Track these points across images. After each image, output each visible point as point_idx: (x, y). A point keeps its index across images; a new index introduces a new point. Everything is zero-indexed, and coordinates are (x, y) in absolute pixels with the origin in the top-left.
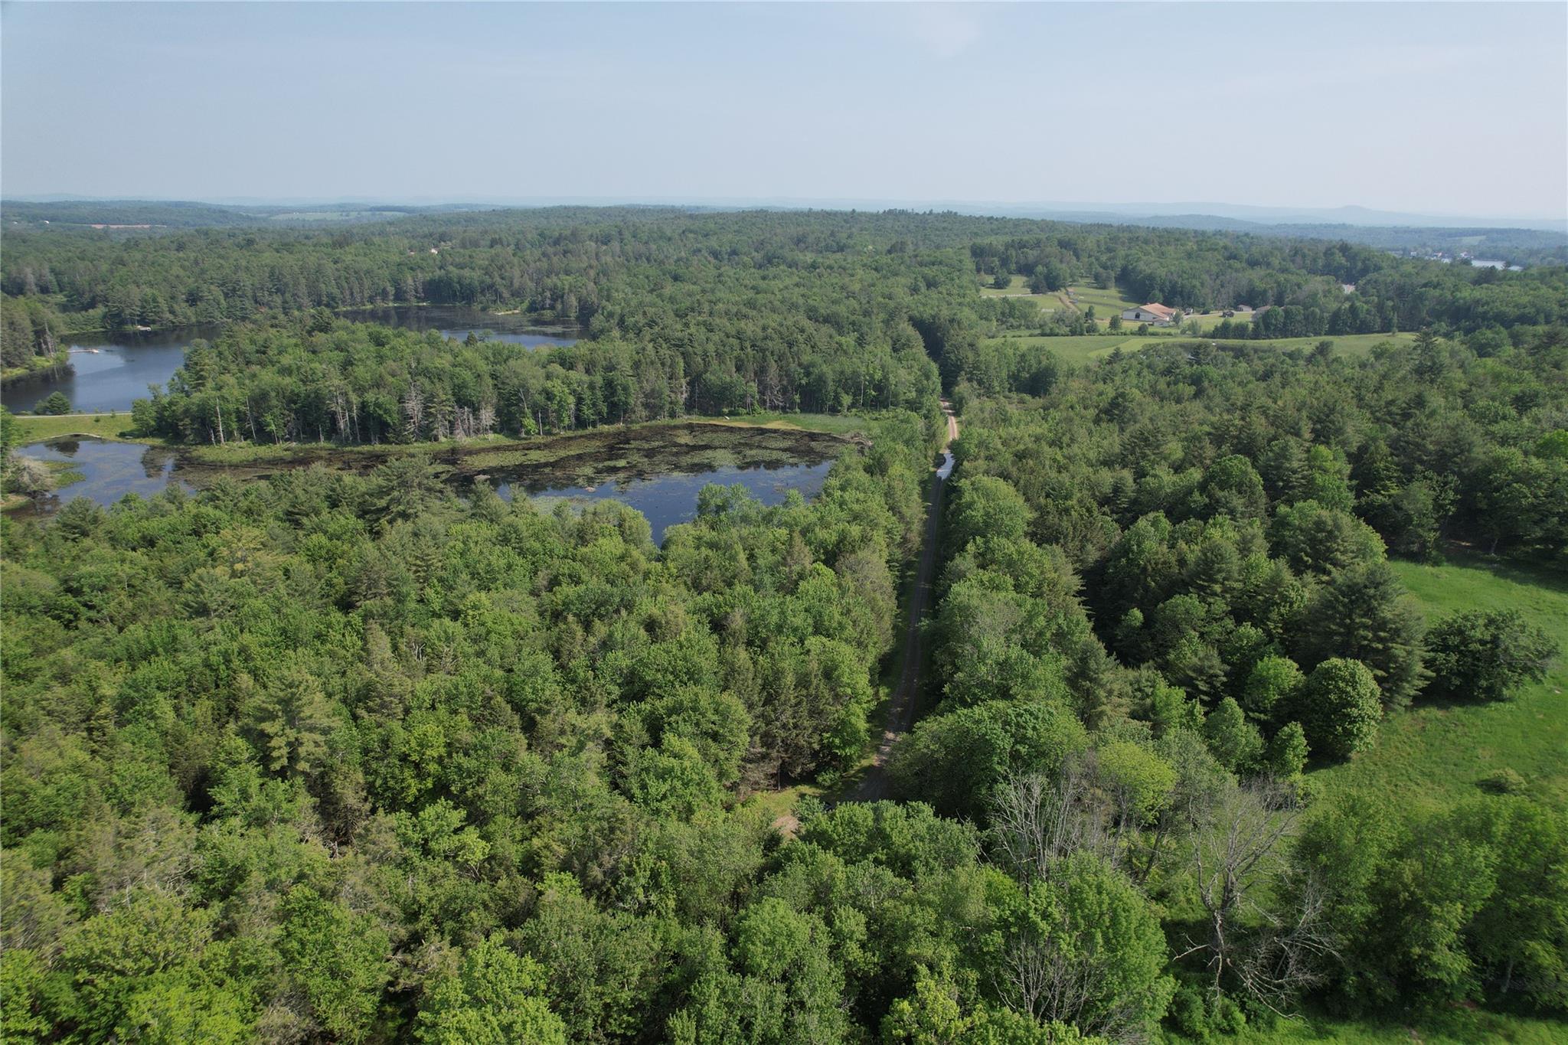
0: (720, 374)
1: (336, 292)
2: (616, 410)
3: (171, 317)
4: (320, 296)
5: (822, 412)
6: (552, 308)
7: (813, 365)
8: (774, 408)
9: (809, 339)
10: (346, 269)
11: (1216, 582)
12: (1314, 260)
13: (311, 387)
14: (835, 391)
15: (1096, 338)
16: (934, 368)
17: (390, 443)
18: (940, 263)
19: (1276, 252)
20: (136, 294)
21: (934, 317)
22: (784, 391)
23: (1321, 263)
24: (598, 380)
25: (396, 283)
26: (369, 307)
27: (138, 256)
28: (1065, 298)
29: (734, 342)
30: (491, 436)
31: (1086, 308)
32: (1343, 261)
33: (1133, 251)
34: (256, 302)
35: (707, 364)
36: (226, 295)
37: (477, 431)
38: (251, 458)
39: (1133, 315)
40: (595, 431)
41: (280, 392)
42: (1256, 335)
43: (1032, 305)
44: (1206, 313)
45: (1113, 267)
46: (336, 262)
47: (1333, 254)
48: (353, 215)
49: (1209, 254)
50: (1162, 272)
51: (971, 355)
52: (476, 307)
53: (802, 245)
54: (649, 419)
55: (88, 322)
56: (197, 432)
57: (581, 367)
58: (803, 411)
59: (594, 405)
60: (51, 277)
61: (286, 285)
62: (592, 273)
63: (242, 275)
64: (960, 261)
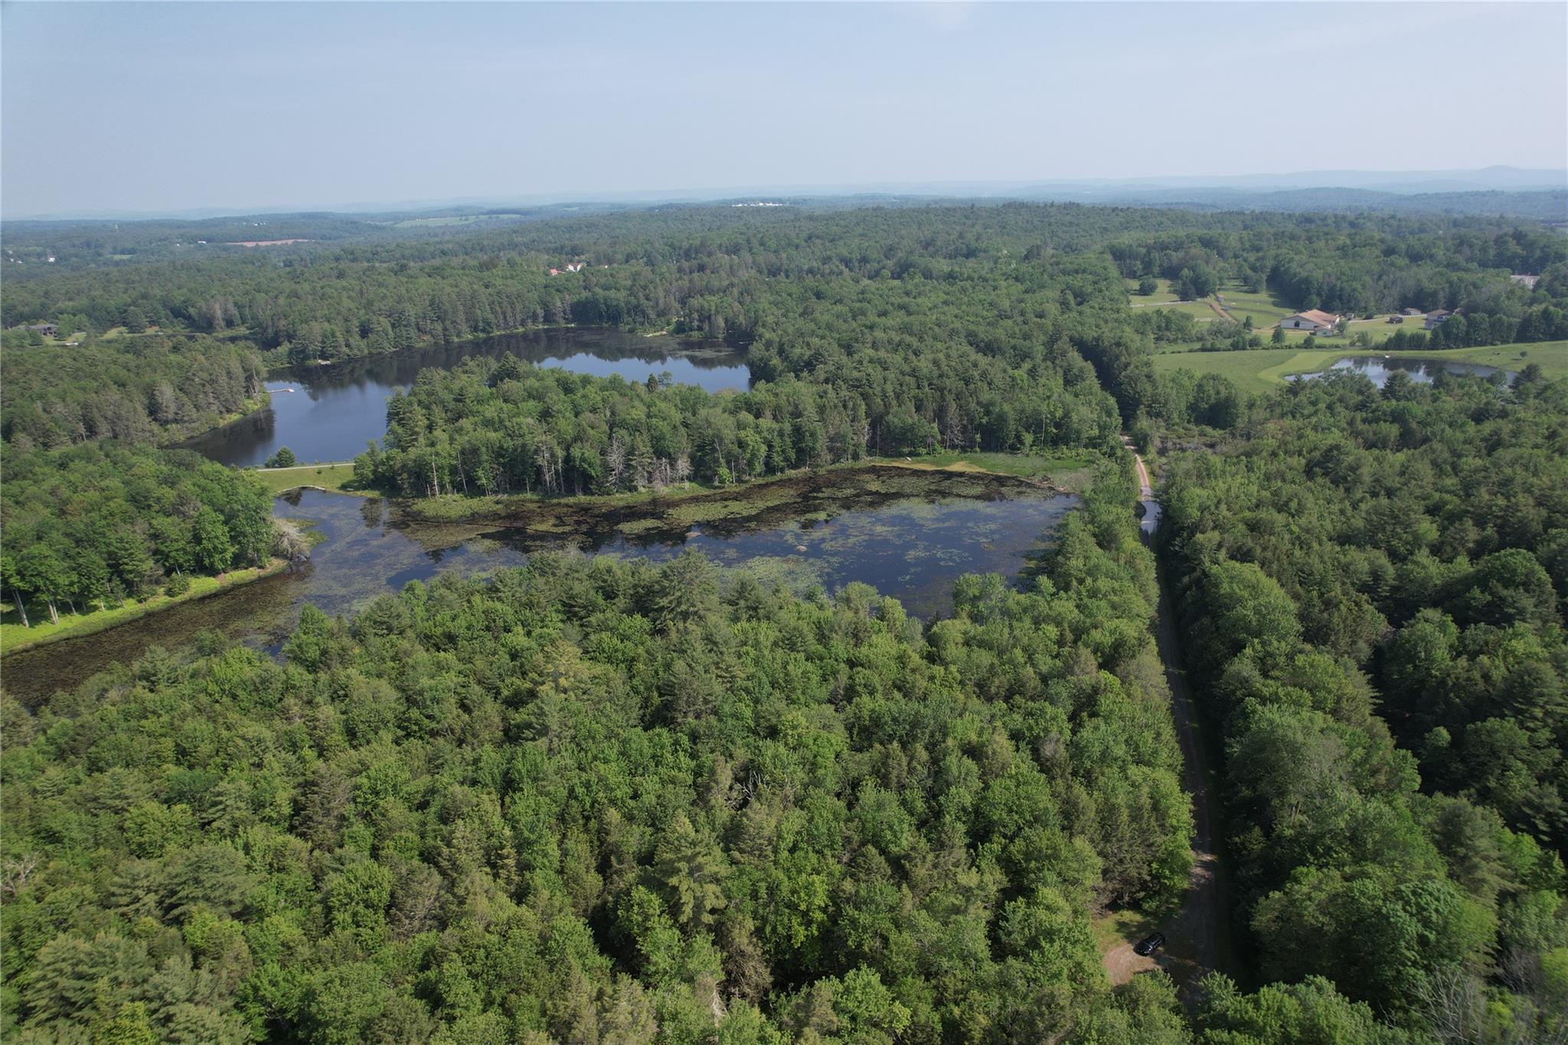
0: (902, 416)
1: (490, 316)
2: (803, 454)
3: (347, 350)
4: (477, 321)
5: (1002, 451)
6: (700, 329)
7: (992, 403)
8: (953, 447)
9: (984, 375)
10: (499, 293)
11: (1535, 705)
12: (1484, 249)
13: (519, 442)
14: (1017, 431)
15: (1258, 353)
16: (1112, 401)
17: (593, 494)
18: (1084, 271)
19: (1438, 242)
20: (317, 328)
21: (1097, 339)
22: (964, 430)
23: (1492, 252)
24: (787, 427)
25: (545, 305)
26: (521, 330)
27: (306, 286)
28: (1215, 304)
29: (911, 381)
30: (687, 485)
31: (1242, 316)
32: (1519, 250)
33: (1284, 251)
34: (419, 330)
35: (887, 406)
36: (393, 326)
37: (673, 480)
38: (468, 513)
39: (1292, 323)
40: (784, 477)
41: (489, 445)
42: (1434, 345)
43: (1188, 317)
44: (1369, 317)
45: (1262, 269)
46: (487, 287)
47: (1505, 242)
48: (472, 219)
49: (1366, 251)
50: (1318, 275)
51: (1149, 388)
52: (624, 328)
53: (931, 249)
54: (833, 462)
55: (276, 359)
56: (413, 486)
57: (768, 413)
58: (983, 449)
59: (783, 451)
60: (234, 311)
61: (446, 312)
62: (735, 291)
63: (407, 305)
64: (1105, 268)
